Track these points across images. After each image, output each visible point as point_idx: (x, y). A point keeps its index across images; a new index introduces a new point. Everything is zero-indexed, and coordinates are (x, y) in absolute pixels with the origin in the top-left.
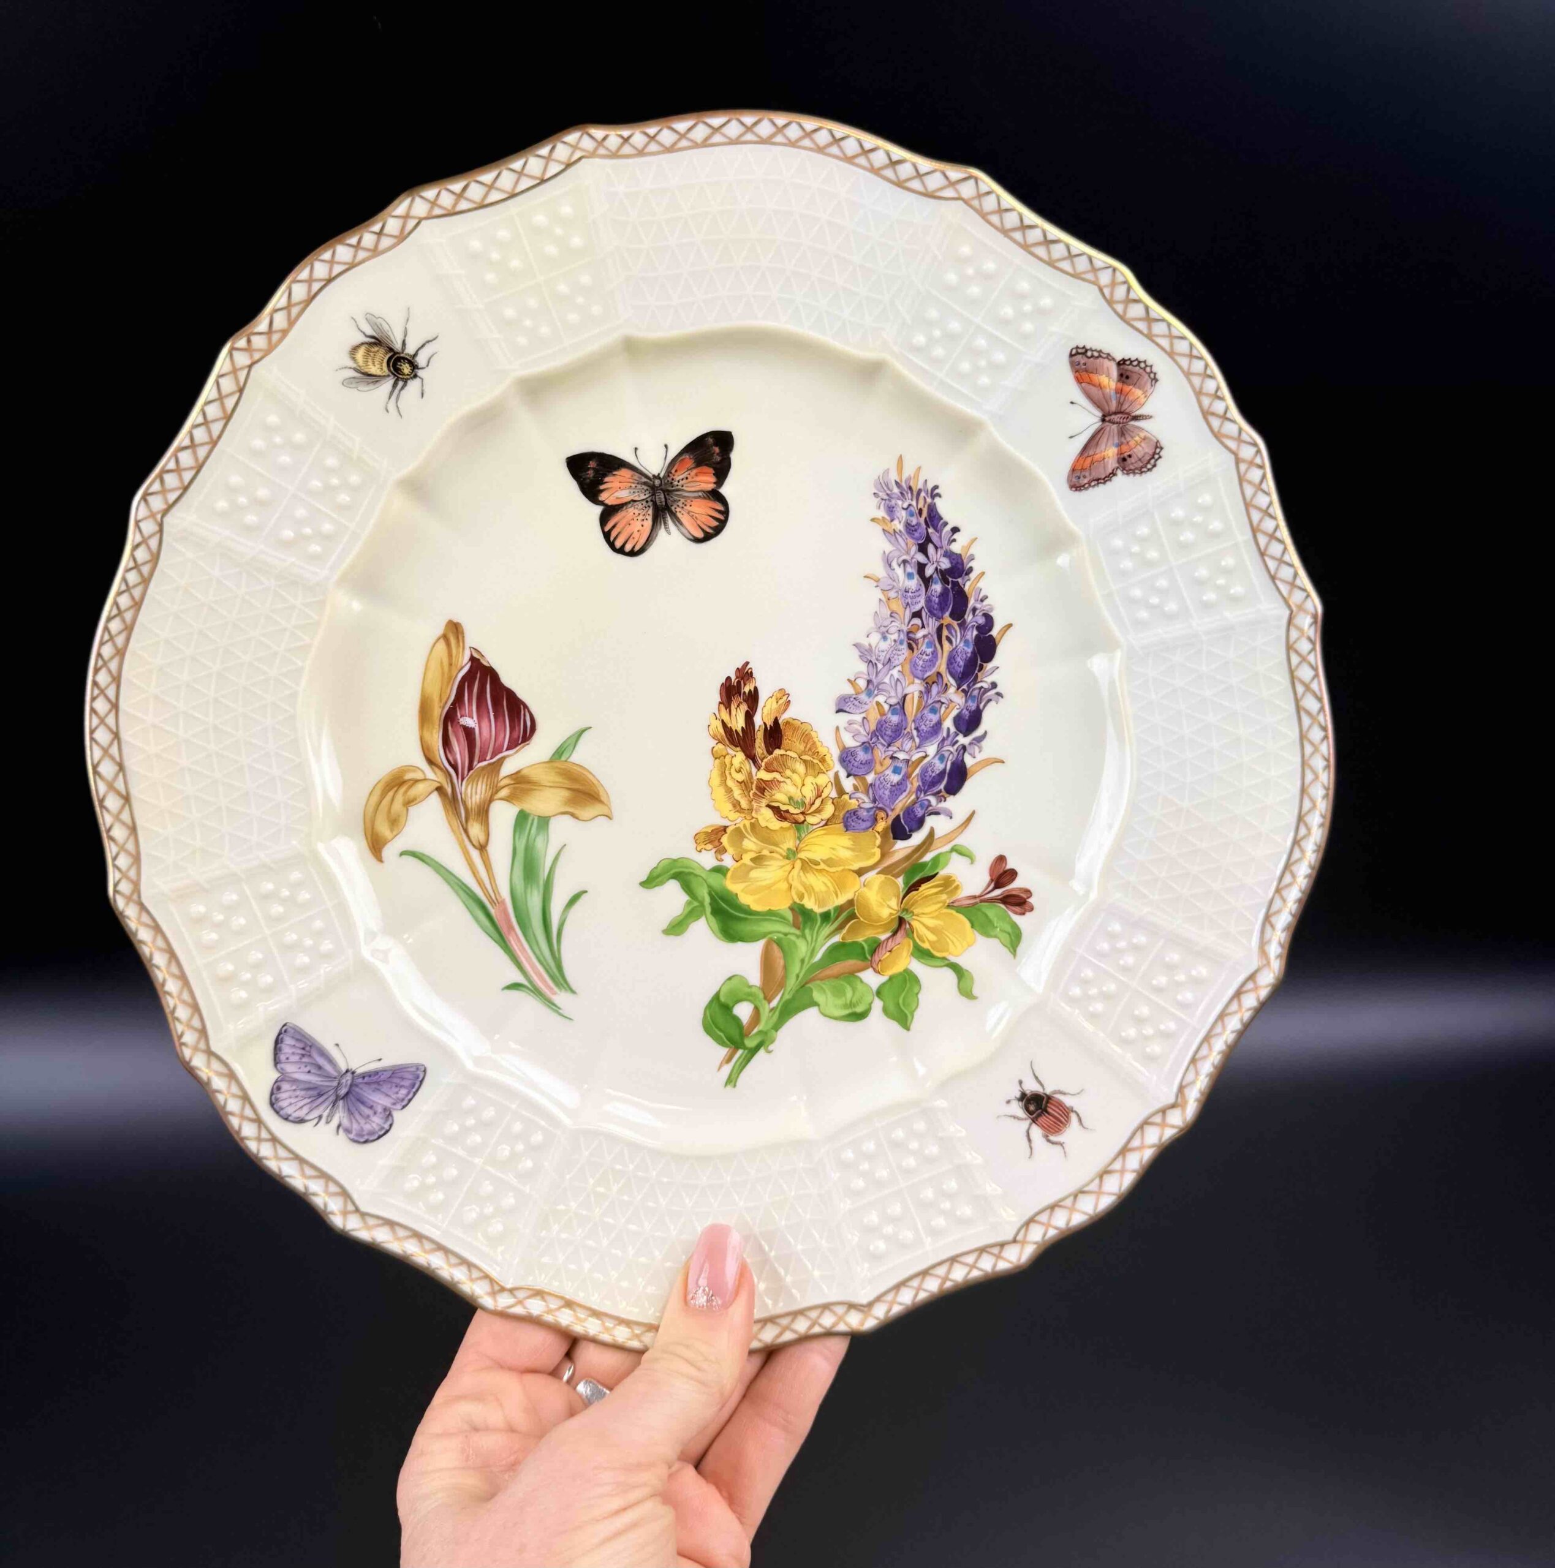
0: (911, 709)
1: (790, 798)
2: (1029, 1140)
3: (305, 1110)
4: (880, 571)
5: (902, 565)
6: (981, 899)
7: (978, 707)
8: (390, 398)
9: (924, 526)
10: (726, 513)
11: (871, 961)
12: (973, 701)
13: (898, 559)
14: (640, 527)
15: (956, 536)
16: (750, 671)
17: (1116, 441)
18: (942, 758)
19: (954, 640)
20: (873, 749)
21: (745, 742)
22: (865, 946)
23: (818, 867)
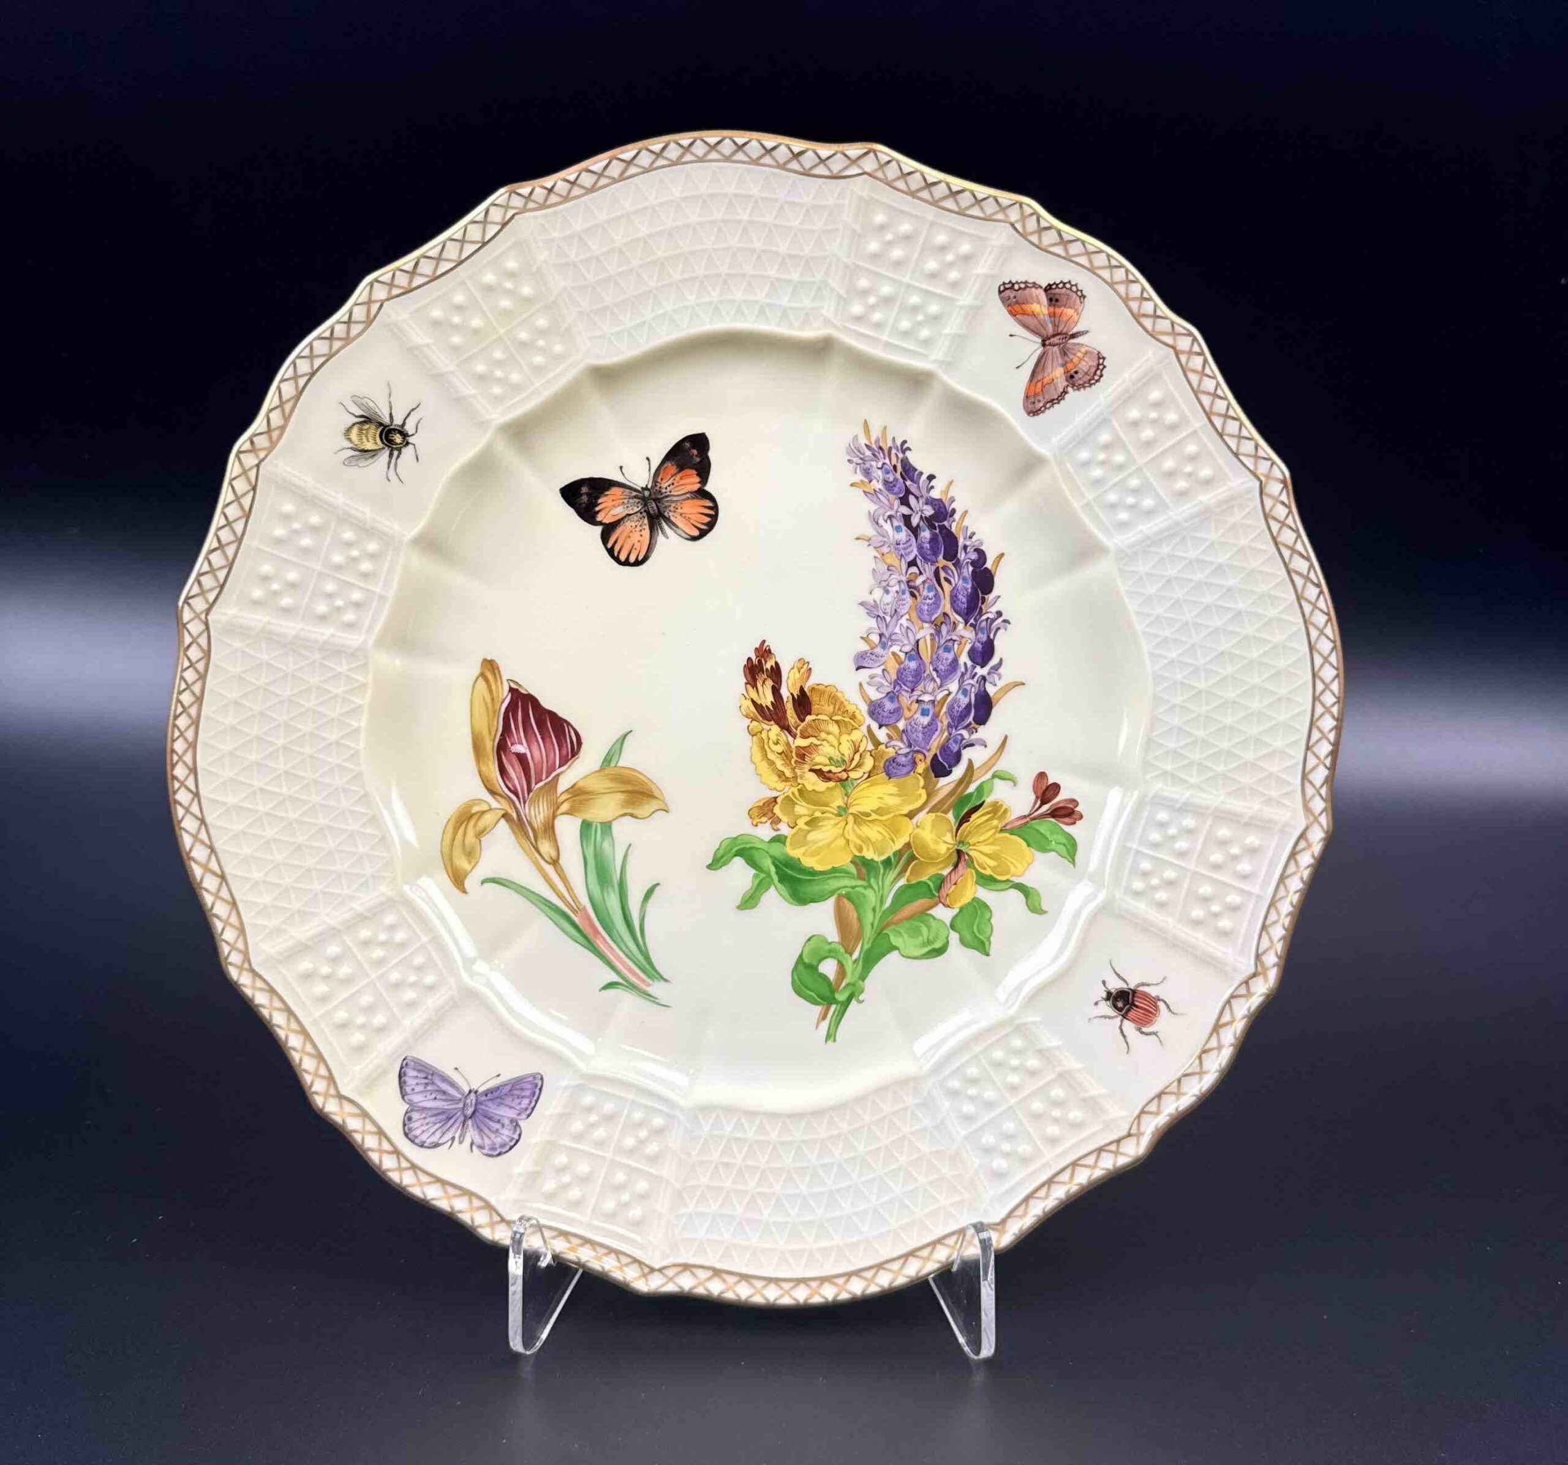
0: (925, 651)
1: (830, 759)
2: (1124, 1036)
3: (438, 1134)
4: (870, 531)
5: (889, 521)
6: (1030, 818)
7: (989, 637)
8: (389, 468)
9: (901, 480)
10: (715, 508)
11: (939, 898)
12: (983, 633)
13: (883, 516)
14: (639, 538)
15: (933, 483)
16: (767, 648)
17: (1060, 361)
18: (965, 693)
19: (952, 580)
20: (898, 697)
21: (776, 714)
22: (931, 884)
23: (870, 818)
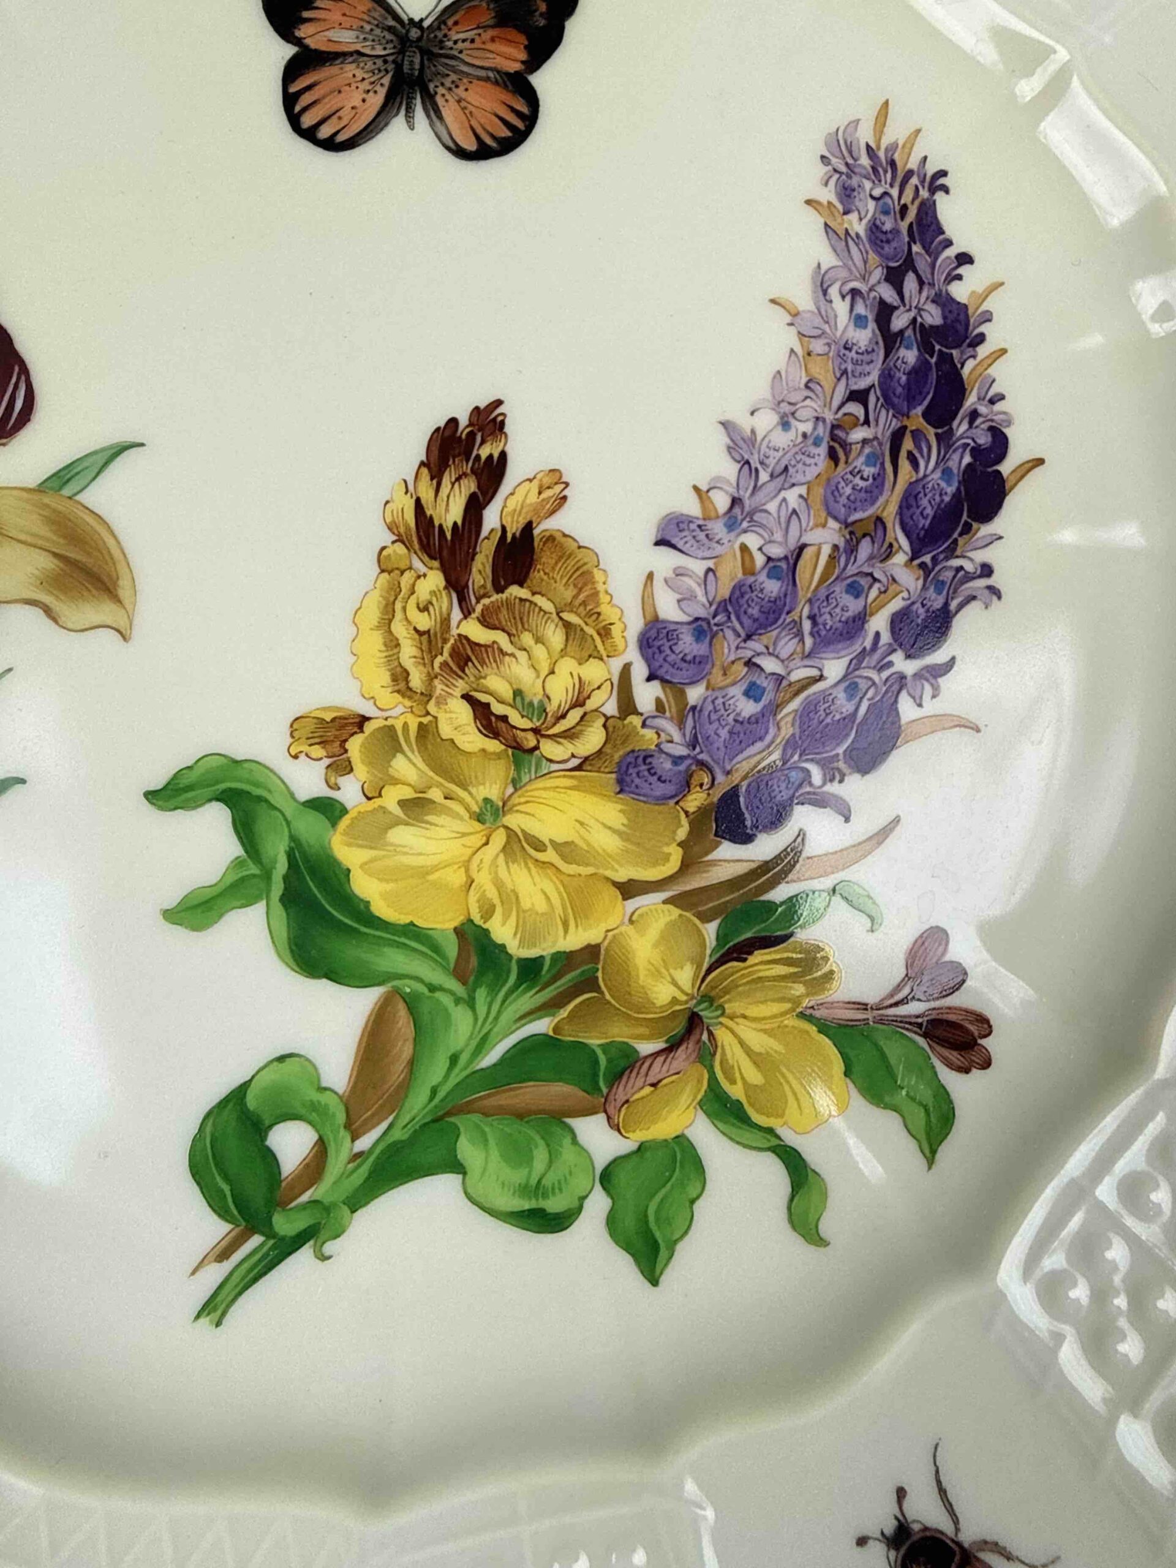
0: (808, 575)
1: (518, 693)
4: (804, 298)
5: (848, 298)
6: (874, 1013)
7: (946, 604)
9: (905, 237)
10: (531, 119)
11: (606, 1100)
12: (939, 592)
13: (843, 284)
14: (357, 102)
15: (963, 270)
16: (500, 418)
18: (852, 689)
19: (922, 463)
20: (714, 636)
21: (453, 552)
22: (603, 1060)
23: (540, 856)
